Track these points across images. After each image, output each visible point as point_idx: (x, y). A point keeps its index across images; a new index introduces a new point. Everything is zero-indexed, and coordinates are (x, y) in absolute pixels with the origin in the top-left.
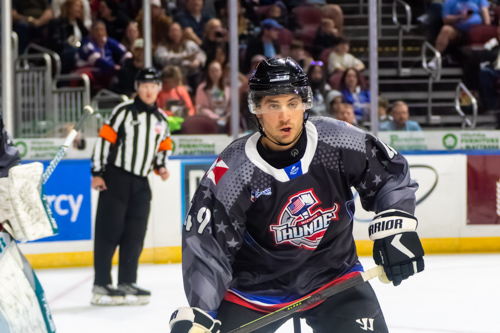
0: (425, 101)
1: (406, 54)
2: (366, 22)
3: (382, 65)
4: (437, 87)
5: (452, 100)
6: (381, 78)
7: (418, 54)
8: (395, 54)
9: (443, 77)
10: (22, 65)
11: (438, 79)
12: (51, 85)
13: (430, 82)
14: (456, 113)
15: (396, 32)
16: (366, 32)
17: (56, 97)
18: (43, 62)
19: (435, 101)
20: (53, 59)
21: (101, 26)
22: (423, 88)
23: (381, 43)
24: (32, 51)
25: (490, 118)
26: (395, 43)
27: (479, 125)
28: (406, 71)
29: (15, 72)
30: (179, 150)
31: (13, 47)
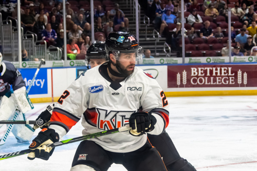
0: (154, 48)
1: (148, 33)
2: (135, 23)
3: (140, 37)
4: (158, 44)
5: (163, 48)
6: (140, 41)
7: (152, 33)
8: (145, 33)
9: (160, 40)
10: (25, 38)
11: (158, 41)
12: (34, 44)
13: (156, 42)
14: (164, 52)
15: (145, 26)
16: (135, 27)
17: (36, 48)
18: (31, 37)
19: (157, 48)
20: (35, 36)
22: (153, 44)
23: (140, 30)
24: (28, 33)
25: (175, 54)
26: (144, 30)
27: (171, 56)
28: (148, 39)
29: (22, 40)
30: (75, 65)
31: (21, 32)
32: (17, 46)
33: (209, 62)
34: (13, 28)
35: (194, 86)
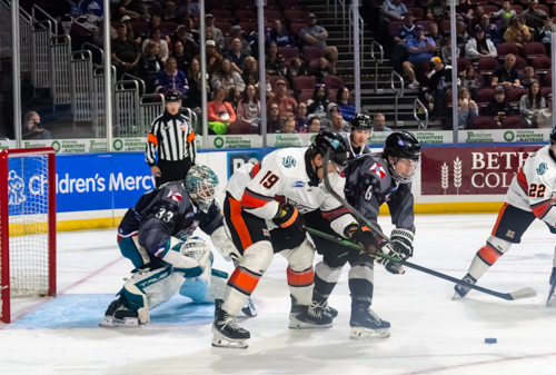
0: (393, 111)
1: (380, 79)
2: (352, 57)
3: (362, 87)
4: (401, 101)
5: (412, 110)
6: (362, 95)
7: (389, 78)
8: (373, 79)
9: (405, 94)
10: (119, 88)
11: (402, 96)
12: (139, 100)
13: (397, 97)
15: (373, 64)
16: (352, 65)
17: (142, 108)
18: (134, 86)
19: (399, 111)
20: (140, 83)
21: (173, 61)
22: (392, 102)
23: (362, 72)
24: (126, 78)
25: (438, 123)
26: (373, 72)
27: (429, 127)
28: (380, 91)
29: (114, 93)
30: (226, 145)
31: (112, 76)
32: (103, 106)
33: (509, 140)
34: (94, 68)
35: (477, 192)
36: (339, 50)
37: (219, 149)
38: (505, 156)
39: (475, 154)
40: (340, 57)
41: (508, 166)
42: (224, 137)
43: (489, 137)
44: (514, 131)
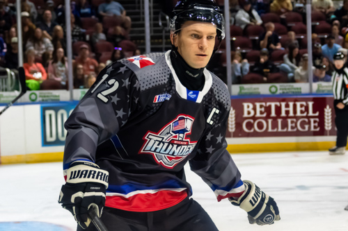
3: (152, 49)
8: (161, 43)
15: (160, 31)
26: (161, 37)
30: (39, 99)
33: (273, 93)
35: (248, 135)
36: (133, 20)
37: (33, 102)
38: (270, 106)
39: (245, 105)
40: (133, 26)
41: (273, 114)
42: (38, 92)
43: (256, 91)
44: (278, 85)
